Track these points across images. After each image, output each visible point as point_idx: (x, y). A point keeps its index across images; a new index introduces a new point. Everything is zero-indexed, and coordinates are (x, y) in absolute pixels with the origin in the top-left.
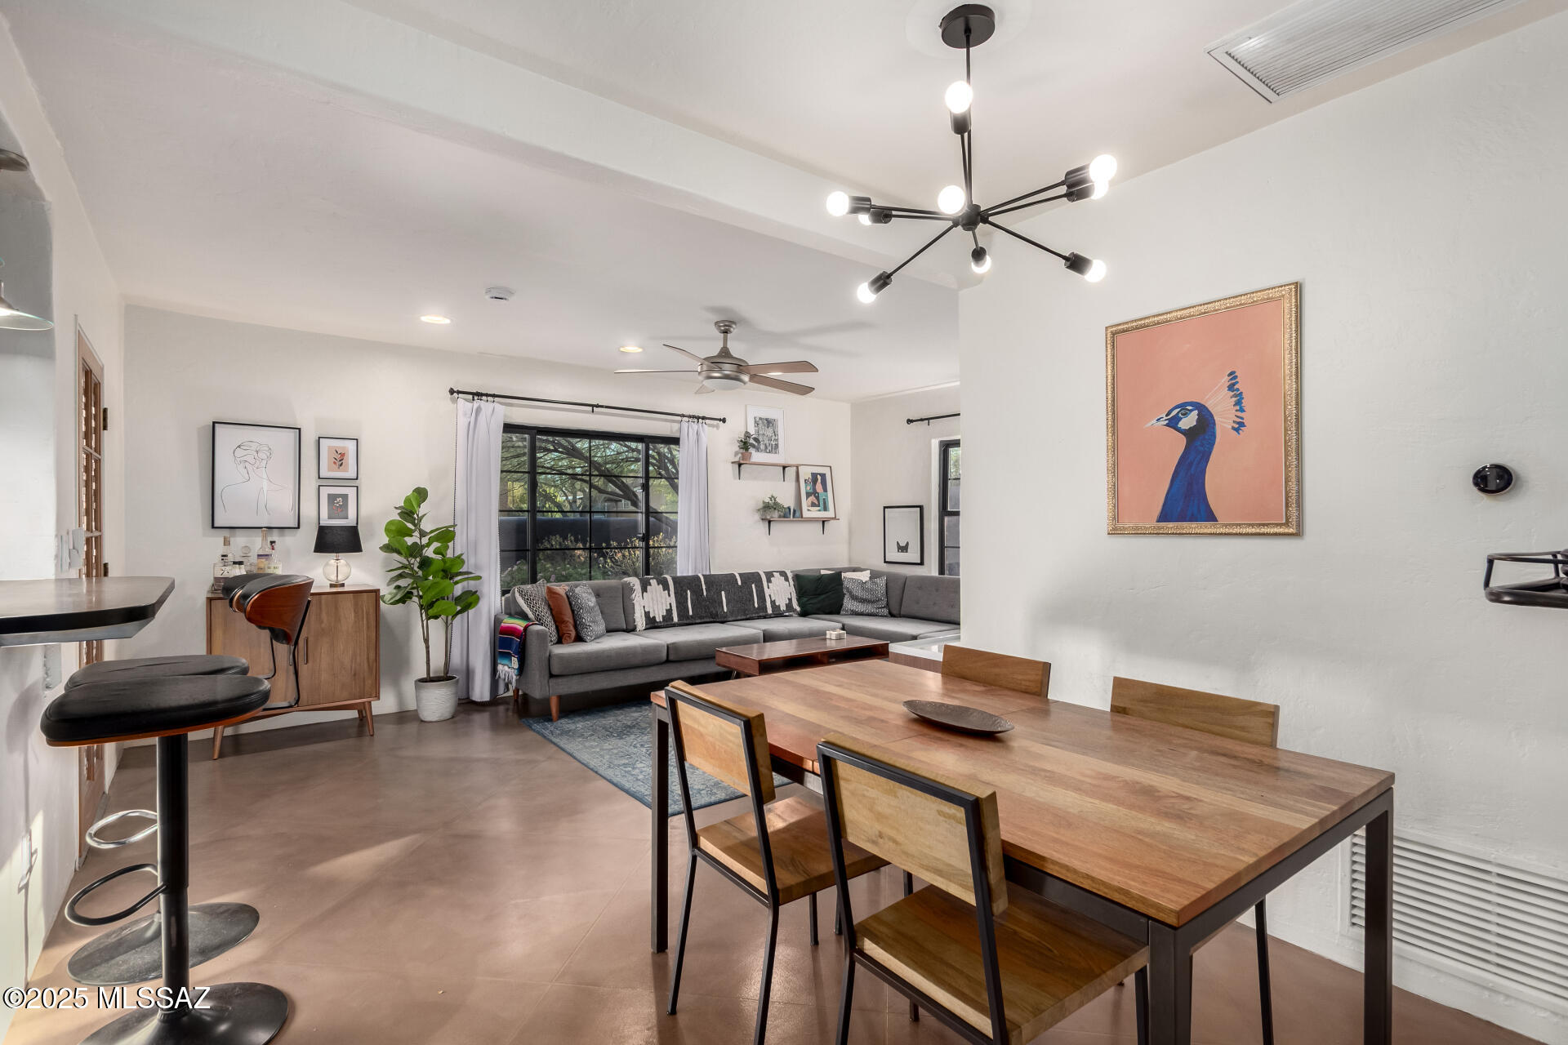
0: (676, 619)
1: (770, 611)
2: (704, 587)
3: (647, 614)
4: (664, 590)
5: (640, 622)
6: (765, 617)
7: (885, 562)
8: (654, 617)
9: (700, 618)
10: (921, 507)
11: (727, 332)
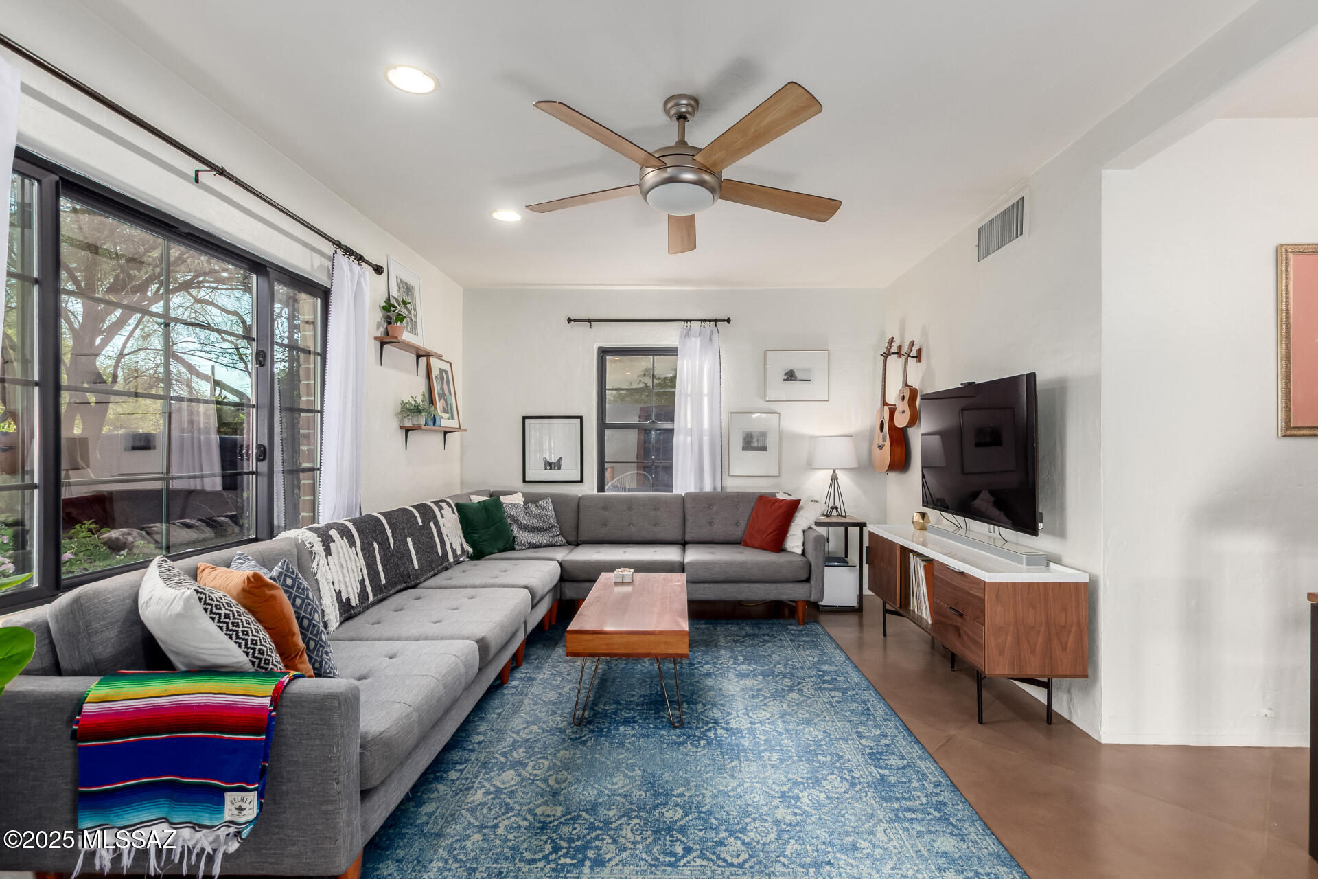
0: (371, 595)
2: (388, 532)
3: (338, 596)
4: (350, 547)
5: (334, 614)
7: (525, 481)
10: (581, 418)
11: (685, 118)
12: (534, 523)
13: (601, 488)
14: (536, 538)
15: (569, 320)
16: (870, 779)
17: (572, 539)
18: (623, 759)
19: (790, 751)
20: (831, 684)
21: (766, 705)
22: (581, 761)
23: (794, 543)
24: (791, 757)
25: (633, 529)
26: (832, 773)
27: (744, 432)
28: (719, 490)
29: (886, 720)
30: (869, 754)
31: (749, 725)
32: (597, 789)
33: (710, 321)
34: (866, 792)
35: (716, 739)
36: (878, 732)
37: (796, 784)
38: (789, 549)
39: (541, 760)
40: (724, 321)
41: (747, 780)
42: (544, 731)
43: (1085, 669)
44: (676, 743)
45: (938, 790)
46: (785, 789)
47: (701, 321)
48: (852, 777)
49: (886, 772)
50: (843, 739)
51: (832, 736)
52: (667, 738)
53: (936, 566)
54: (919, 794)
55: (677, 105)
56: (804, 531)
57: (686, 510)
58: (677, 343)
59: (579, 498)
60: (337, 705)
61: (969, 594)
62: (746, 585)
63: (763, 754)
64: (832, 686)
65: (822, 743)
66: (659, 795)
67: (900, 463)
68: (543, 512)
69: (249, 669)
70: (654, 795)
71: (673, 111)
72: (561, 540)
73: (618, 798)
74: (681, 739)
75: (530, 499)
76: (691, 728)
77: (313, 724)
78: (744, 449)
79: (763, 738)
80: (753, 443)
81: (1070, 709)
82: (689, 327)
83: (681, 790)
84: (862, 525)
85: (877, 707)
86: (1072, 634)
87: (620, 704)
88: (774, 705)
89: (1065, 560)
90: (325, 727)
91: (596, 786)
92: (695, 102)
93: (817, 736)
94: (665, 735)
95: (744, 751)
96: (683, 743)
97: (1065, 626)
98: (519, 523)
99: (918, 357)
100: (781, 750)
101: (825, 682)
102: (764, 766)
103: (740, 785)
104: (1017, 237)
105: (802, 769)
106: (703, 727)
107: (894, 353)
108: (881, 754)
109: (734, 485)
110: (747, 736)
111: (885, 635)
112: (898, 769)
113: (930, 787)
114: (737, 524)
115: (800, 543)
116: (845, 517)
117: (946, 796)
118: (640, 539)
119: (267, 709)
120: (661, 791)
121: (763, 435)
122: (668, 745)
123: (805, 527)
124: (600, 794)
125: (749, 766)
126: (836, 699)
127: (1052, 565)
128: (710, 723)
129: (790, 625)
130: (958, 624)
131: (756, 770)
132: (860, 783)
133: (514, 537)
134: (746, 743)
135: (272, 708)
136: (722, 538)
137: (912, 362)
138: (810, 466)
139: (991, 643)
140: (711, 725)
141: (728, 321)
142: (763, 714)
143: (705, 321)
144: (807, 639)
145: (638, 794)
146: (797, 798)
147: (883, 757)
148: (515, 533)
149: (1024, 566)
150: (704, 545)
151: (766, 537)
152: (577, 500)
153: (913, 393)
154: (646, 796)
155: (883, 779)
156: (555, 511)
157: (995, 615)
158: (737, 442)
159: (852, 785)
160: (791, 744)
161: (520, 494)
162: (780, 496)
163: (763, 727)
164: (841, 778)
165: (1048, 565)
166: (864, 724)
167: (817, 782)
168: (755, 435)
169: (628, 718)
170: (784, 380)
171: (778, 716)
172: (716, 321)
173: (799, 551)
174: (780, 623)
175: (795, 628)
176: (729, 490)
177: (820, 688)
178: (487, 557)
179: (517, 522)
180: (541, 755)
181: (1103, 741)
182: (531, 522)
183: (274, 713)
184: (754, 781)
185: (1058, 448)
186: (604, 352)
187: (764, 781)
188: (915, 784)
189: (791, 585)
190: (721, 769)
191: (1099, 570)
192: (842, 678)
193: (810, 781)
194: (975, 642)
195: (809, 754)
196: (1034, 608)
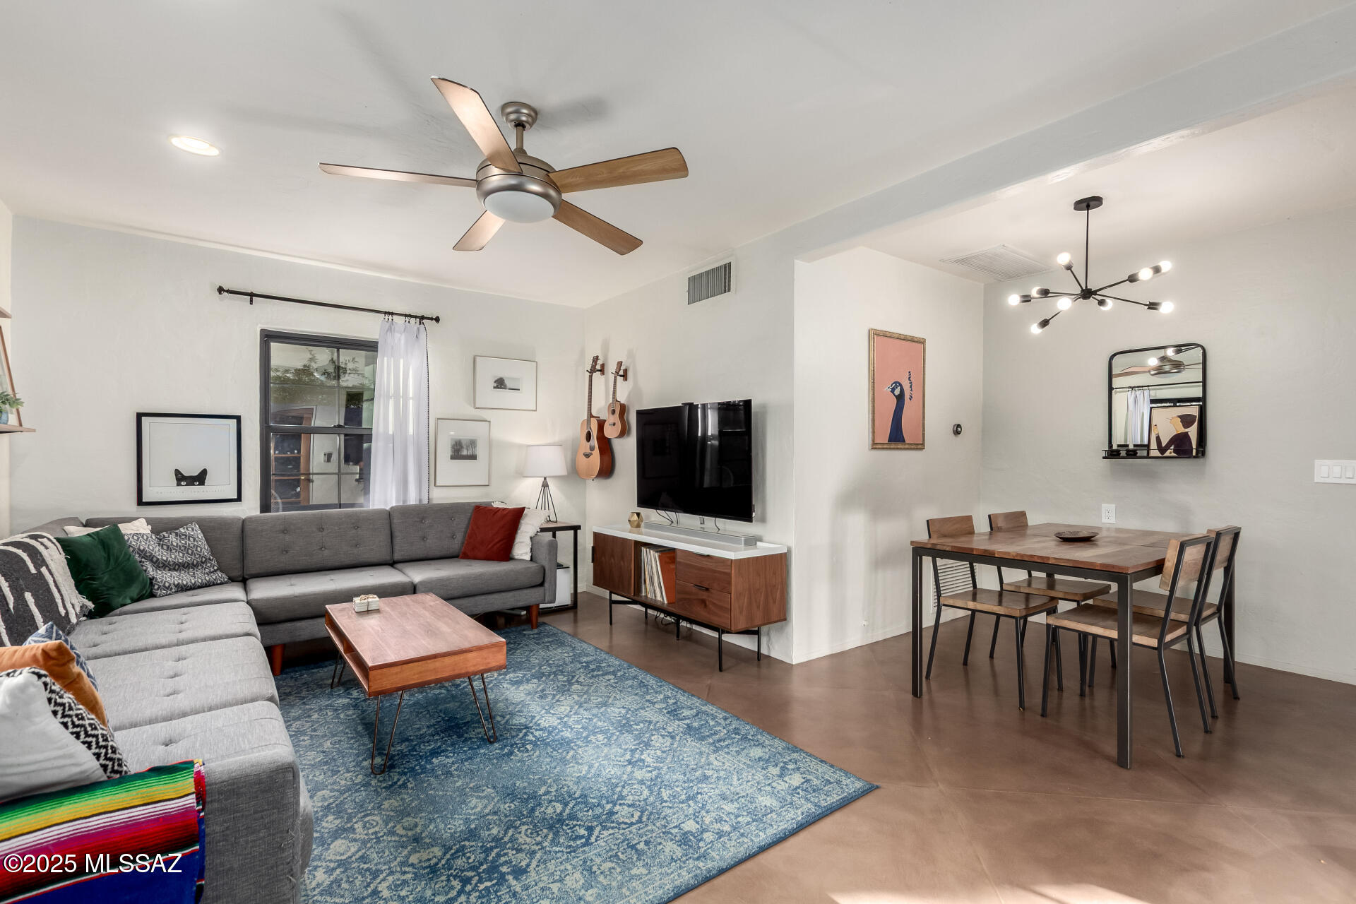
7: (140, 503)
10: (238, 418)
11: (524, 127)
12: (179, 557)
13: (265, 507)
14: (186, 578)
15: (221, 290)
16: (681, 729)
17: (236, 573)
18: (462, 785)
19: (609, 729)
20: (599, 671)
21: (558, 701)
22: (415, 803)
23: (522, 550)
24: (614, 734)
25: (326, 553)
26: (653, 735)
27: (452, 439)
28: (425, 502)
29: (660, 686)
30: (668, 713)
31: (559, 721)
32: (461, 819)
33: (416, 317)
34: (685, 739)
35: (539, 741)
36: (662, 696)
37: (633, 751)
38: (516, 557)
39: (367, 819)
40: (432, 319)
42: (342, 792)
43: (785, 615)
44: (504, 755)
45: (728, 722)
46: (628, 757)
47: (406, 316)
48: (669, 732)
49: (687, 721)
50: (642, 709)
51: (632, 709)
52: (491, 754)
53: (679, 553)
54: (719, 728)
55: (517, 112)
56: (531, 538)
57: (393, 526)
58: (377, 337)
59: (244, 521)
60: (291, 778)
61: (715, 572)
62: (483, 597)
63: (589, 739)
64: (601, 672)
65: (628, 716)
66: (527, 800)
67: (607, 469)
68: (191, 542)
69: (100, 778)
70: (522, 802)
71: (513, 117)
72: (220, 576)
73: (490, 817)
74: (506, 751)
75: (159, 528)
76: (507, 739)
77: (256, 812)
78: (453, 458)
79: (580, 726)
80: (462, 451)
81: (768, 646)
82: (390, 320)
83: (543, 789)
84: (576, 529)
85: (648, 679)
86: (779, 591)
87: (412, 740)
88: (566, 699)
89: (764, 539)
90: (275, 811)
91: (456, 816)
92: (535, 114)
93: (620, 713)
94: (487, 752)
95: (571, 741)
96: (511, 753)
97: (775, 586)
98: (155, 559)
99: (625, 376)
100: (601, 731)
101: (593, 670)
102: (598, 747)
103: (591, 767)
104: (725, 292)
105: (629, 741)
106: (518, 735)
107: (598, 371)
108: (675, 710)
109: (441, 496)
110: (564, 729)
111: (611, 623)
112: (694, 717)
113: (722, 722)
114: (453, 537)
115: (528, 550)
116: (556, 522)
117: (735, 724)
118: (337, 564)
119: (195, 811)
120: (525, 796)
121: (473, 443)
122: (497, 759)
123: (532, 534)
124: (467, 821)
125: (586, 751)
126: (612, 681)
127: (759, 543)
128: (522, 729)
129: (524, 630)
130: (704, 597)
131: (594, 752)
132: (677, 735)
133: (151, 579)
134: (567, 734)
135: (201, 807)
136: (438, 554)
137: (620, 379)
138: (521, 474)
139: (735, 606)
140: (524, 731)
141: (437, 320)
142: (563, 709)
143: (411, 316)
144: (550, 639)
145: (506, 807)
147: (679, 712)
148: (151, 573)
149: (742, 546)
150: (419, 563)
151: (493, 547)
152: (241, 524)
153: (623, 409)
154: (515, 805)
155: (689, 727)
156: (206, 540)
157: (737, 584)
158: (445, 451)
159: (673, 738)
160: (605, 724)
161: (143, 521)
162: (495, 505)
163: (572, 719)
164: (662, 735)
165: (756, 544)
166: (648, 694)
167: (647, 745)
168: (464, 443)
169: (432, 749)
170: (494, 388)
171: (577, 707)
172: (422, 318)
173: (528, 557)
174: (513, 631)
175: (531, 632)
176: (435, 502)
177: (593, 676)
178: (118, 611)
179: (151, 559)
180: (363, 814)
181: (795, 662)
182: (173, 556)
183: (202, 814)
185: (760, 455)
186: (268, 337)
188: (712, 723)
189: (526, 591)
190: (564, 761)
191: (792, 543)
192: (605, 664)
193: (641, 746)
194: (721, 608)
195: (625, 727)
196: (759, 576)
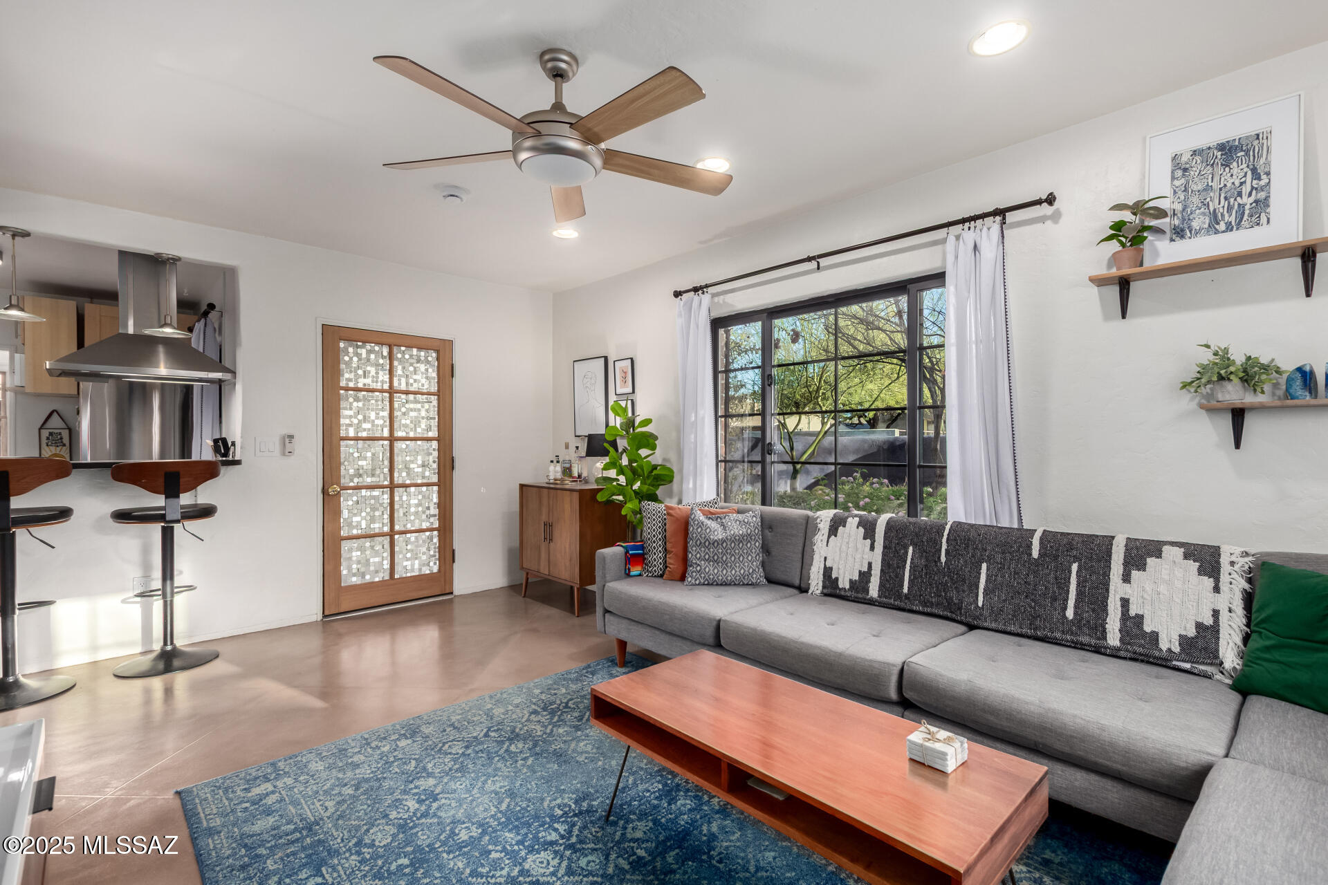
0: (874, 591)
1: (1113, 639)
2: (944, 546)
3: (827, 571)
4: (865, 538)
5: (816, 582)
6: (1098, 650)
8: (837, 579)
9: (925, 604)
26: (386, 847)
37: (425, 816)
41: (478, 795)
66: (542, 752)
70: (546, 751)
83: (529, 763)
95: (506, 826)
96: (578, 803)
103: (482, 790)
105: (425, 835)
120: (544, 755)
125: (487, 812)
145: (559, 747)
146: (420, 802)
184: (471, 798)
187: (460, 802)
190: (513, 795)
193: (411, 825)
